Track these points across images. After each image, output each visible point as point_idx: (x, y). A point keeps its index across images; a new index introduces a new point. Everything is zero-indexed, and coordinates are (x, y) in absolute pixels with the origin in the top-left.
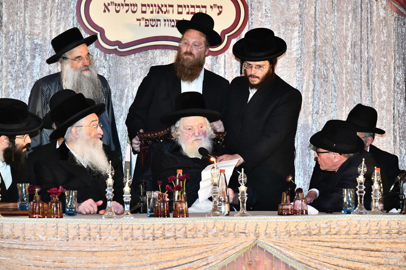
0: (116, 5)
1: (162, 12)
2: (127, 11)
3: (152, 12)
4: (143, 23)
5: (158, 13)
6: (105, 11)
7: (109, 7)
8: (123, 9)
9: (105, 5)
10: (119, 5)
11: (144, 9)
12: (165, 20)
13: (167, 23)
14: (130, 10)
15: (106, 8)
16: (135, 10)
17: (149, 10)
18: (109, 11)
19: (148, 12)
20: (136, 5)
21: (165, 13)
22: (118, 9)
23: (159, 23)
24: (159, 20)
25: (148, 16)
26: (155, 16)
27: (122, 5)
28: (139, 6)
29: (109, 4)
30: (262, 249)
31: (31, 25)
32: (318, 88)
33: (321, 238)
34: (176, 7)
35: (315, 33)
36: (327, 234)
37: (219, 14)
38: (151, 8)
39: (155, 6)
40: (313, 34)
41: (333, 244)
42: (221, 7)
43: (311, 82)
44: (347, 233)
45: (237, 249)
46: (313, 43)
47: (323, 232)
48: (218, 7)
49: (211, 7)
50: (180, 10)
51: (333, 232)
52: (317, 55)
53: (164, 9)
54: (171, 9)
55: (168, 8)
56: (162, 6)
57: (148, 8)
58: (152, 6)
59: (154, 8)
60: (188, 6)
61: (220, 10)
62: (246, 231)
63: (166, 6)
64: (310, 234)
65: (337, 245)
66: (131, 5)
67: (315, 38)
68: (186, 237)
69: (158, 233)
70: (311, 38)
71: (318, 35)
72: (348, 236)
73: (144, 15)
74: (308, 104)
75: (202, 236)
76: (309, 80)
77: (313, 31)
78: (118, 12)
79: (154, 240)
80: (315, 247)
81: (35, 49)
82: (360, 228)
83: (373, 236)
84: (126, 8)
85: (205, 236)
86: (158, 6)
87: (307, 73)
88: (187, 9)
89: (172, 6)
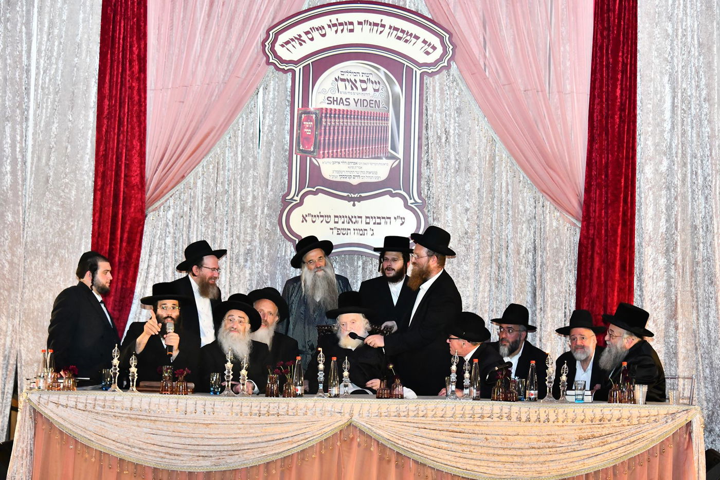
0: (312, 216)
1: (352, 222)
2: (322, 222)
3: (343, 223)
4: (335, 231)
5: (349, 223)
6: (303, 222)
7: (307, 218)
8: (319, 220)
9: (303, 216)
10: (315, 216)
11: (336, 219)
12: (354, 230)
13: (356, 231)
14: (324, 221)
15: (304, 219)
16: (328, 221)
17: (340, 221)
18: (306, 221)
19: (340, 222)
20: (330, 216)
21: (355, 223)
22: (314, 220)
23: (349, 231)
24: (350, 229)
25: (340, 226)
26: (346, 226)
27: (318, 216)
28: (333, 217)
29: (306, 216)
30: (356, 427)
31: (244, 234)
32: (493, 287)
33: (410, 419)
34: (364, 219)
35: (492, 241)
36: (415, 416)
37: (401, 224)
38: (343, 219)
39: (346, 217)
40: (489, 242)
41: (420, 426)
42: (404, 218)
43: (487, 284)
44: (433, 416)
45: (333, 427)
46: (489, 250)
47: (411, 414)
48: (401, 218)
49: (395, 218)
50: (368, 220)
51: (421, 414)
52: (493, 260)
53: (354, 220)
54: (360, 220)
55: (357, 219)
56: (352, 217)
57: (340, 219)
58: (343, 217)
59: (345, 219)
60: (375, 218)
61: (403, 220)
62: (342, 411)
63: (355, 217)
64: (399, 416)
65: (423, 426)
66: (326, 216)
67: (492, 245)
68: (288, 414)
69: (264, 411)
70: (487, 246)
71: (493, 243)
72: (433, 419)
73: (336, 225)
74: (484, 302)
75: (302, 414)
76: (485, 282)
77: (489, 239)
78: (314, 222)
79: (260, 416)
80: (403, 427)
81: (247, 254)
82: (445, 412)
83: (457, 419)
84: (321, 219)
85: (305, 414)
86: (349, 217)
87: (483, 276)
88: (374, 219)
89: (361, 217)
